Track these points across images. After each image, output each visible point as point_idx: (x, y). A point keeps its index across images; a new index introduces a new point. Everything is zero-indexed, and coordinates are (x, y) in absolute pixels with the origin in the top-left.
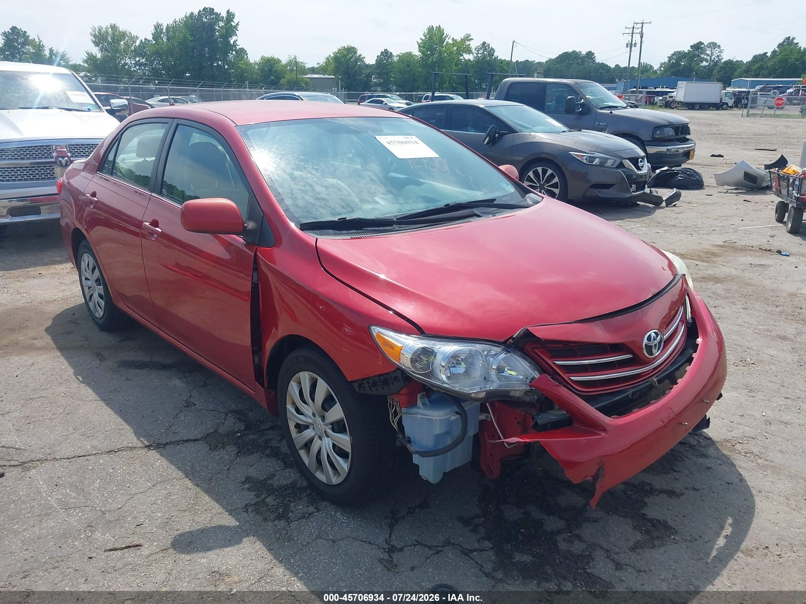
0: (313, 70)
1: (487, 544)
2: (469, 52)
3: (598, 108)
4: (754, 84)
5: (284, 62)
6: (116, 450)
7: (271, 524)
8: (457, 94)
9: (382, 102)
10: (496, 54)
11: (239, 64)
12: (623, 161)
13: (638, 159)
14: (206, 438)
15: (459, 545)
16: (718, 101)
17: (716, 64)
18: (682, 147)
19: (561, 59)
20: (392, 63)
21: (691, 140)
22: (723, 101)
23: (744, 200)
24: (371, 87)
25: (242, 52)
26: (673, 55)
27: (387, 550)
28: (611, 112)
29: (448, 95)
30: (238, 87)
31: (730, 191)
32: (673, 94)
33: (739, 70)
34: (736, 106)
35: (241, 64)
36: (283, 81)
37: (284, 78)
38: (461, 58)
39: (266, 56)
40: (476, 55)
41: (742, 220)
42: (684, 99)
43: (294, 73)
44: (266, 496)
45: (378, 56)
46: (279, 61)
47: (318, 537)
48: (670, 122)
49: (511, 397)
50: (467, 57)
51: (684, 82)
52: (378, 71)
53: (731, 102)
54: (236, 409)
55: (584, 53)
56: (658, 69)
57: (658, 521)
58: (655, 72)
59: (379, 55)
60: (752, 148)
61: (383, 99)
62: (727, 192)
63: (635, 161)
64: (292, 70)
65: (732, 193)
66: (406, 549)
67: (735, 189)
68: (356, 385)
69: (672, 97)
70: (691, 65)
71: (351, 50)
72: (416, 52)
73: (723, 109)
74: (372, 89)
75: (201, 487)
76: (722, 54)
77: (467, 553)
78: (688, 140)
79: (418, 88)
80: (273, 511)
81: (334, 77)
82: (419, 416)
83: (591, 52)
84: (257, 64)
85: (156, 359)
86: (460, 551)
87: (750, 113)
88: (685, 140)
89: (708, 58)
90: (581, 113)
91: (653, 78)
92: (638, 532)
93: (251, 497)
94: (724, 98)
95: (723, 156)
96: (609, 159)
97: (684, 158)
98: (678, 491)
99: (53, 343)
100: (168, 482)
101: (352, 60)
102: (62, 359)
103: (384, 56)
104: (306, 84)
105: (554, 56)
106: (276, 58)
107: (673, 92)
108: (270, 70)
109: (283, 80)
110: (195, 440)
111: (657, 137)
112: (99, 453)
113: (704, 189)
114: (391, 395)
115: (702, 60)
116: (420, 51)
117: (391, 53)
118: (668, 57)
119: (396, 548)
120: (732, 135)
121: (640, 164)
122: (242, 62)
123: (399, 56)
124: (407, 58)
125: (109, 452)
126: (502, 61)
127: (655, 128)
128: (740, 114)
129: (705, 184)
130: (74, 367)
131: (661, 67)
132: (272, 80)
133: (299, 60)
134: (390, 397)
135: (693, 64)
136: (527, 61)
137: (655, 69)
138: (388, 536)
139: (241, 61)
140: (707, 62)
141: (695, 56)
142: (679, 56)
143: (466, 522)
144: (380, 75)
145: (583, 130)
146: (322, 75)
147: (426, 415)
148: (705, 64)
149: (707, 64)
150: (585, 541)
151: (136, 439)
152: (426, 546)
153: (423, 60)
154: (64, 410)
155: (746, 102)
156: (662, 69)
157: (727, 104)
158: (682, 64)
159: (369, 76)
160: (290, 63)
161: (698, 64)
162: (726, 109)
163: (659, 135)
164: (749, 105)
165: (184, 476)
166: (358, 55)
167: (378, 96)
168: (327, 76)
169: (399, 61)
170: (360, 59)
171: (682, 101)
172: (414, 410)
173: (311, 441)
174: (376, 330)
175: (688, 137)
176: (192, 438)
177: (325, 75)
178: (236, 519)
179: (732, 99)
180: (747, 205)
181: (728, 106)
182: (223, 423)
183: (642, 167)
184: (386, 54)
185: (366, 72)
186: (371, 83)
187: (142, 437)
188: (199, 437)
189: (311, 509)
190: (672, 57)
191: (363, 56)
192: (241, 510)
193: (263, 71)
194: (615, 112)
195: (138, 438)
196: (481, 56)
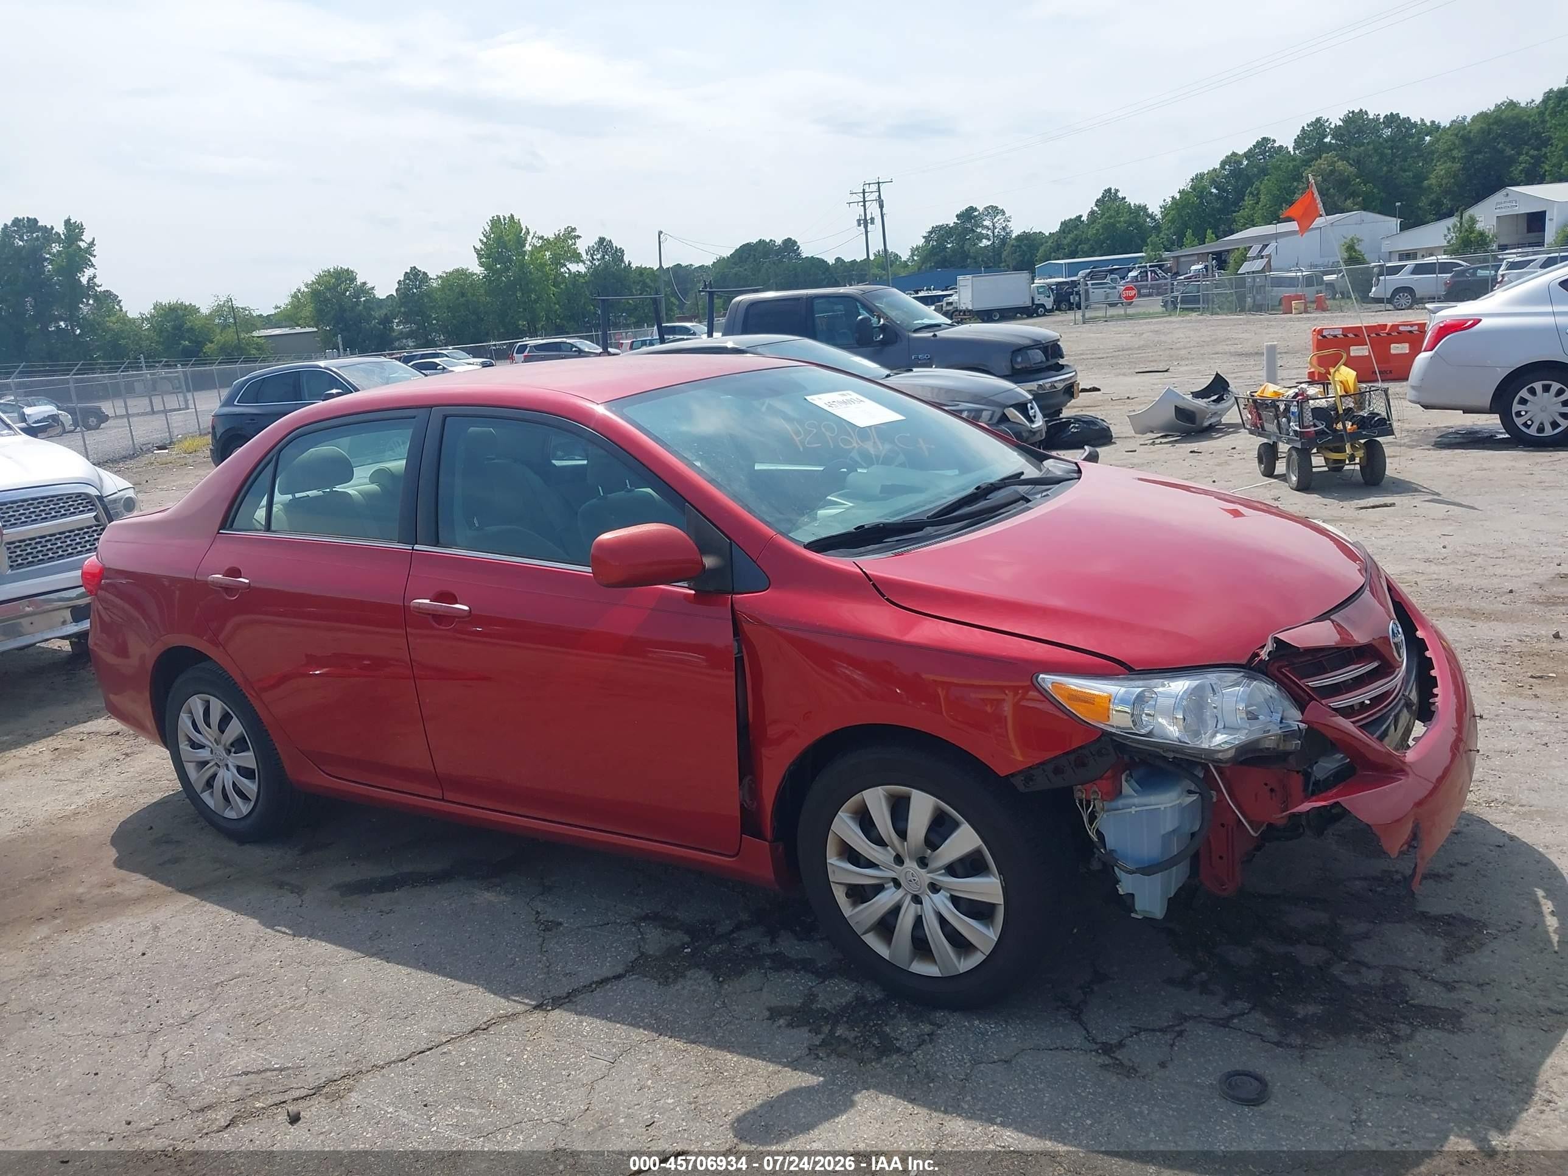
0: (268, 321)
1: (1241, 1005)
2: (577, 258)
3: (910, 331)
4: (1073, 269)
5: (205, 310)
6: (484, 1026)
7: (879, 1065)
8: (581, 337)
9: (434, 366)
10: (626, 259)
11: (108, 324)
12: (1007, 411)
13: (1026, 404)
14: (632, 968)
15: (1201, 1016)
16: (1029, 303)
17: (1004, 241)
18: (1058, 380)
19: (740, 257)
20: (430, 294)
21: (1067, 365)
22: (1036, 302)
23: (1191, 452)
24: (392, 342)
25: (107, 300)
26: (931, 232)
27: (1100, 1051)
28: (935, 335)
29: (564, 340)
30: (110, 368)
31: (1158, 441)
32: (951, 299)
33: (1042, 249)
34: (1059, 309)
35: (111, 323)
36: (209, 347)
37: (212, 342)
38: (562, 270)
39: (165, 301)
40: (588, 263)
41: (1214, 482)
42: (973, 306)
43: (232, 330)
44: (829, 1027)
45: (399, 282)
46: (192, 310)
47: (976, 1062)
48: (1035, 341)
49: (1261, 750)
50: (574, 267)
51: (969, 277)
52: (403, 309)
53: (1049, 303)
54: (643, 914)
55: (779, 241)
56: (909, 259)
57: (1450, 916)
58: (905, 265)
59: (402, 279)
60: (1129, 371)
61: (436, 360)
62: (1153, 444)
63: (1022, 407)
64: (225, 327)
65: (1161, 443)
66: (1128, 1041)
67: (1162, 437)
68: (1018, 782)
69: (951, 303)
70: (962, 247)
71: (344, 276)
72: (475, 268)
73: (1039, 316)
74: (397, 344)
75: (704, 1043)
76: (1010, 224)
77: (1224, 1023)
78: (1062, 367)
79: (487, 334)
80: (863, 1047)
81: (315, 329)
82: (1133, 810)
83: (790, 239)
84: (147, 319)
85: (407, 868)
86: (1211, 1023)
87: (1087, 316)
88: (1060, 368)
89: (989, 232)
90: (883, 343)
91: (903, 275)
92: (1436, 938)
93: (803, 1035)
94: (1037, 297)
95: (1099, 390)
96: (983, 410)
97: (1067, 397)
98: (1441, 871)
99: (159, 885)
100: (635, 1050)
101: (348, 293)
102: (209, 906)
103: (410, 280)
104: (259, 348)
105: (727, 253)
106: (187, 304)
107: (950, 295)
108: (179, 328)
109: (209, 345)
110: (618, 977)
111: (1018, 367)
112: (455, 1038)
113: (1115, 443)
114: (1082, 784)
115: (981, 237)
116: (482, 264)
117: (425, 274)
118: (924, 237)
119: (1111, 1044)
120: (1081, 354)
121: (1031, 412)
122: (114, 319)
123: (440, 277)
124: (457, 280)
125: (472, 1032)
126: (641, 271)
127: (1013, 352)
128: (1070, 321)
129: (1114, 436)
130: (253, 914)
131: (913, 255)
132: (185, 347)
133: (238, 303)
134: (1079, 787)
135: (966, 247)
136: (679, 265)
137: (904, 259)
138: (1084, 1032)
139: (109, 316)
140: (989, 240)
141: (967, 231)
142: (940, 234)
143: (1185, 983)
144: (406, 319)
145: (914, 370)
146: (287, 329)
147: (1145, 805)
148: (985, 243)
149: (989, 243)
150: (1376, 967)
151: (503, 1000)
152: (1153, 1030)
153: (490, 282)
154: (306, 986)
155: (1077, 298)
156: (915, 258)
157: (1043, 306)
158: (949, 246)
159: (386, 321)
160: (218, 311)
161: (974, 245)
162: (1044, 315)
163: (1021, 363)
164: (1083, 304)
165: (655, 1035)
166: (358, 283)
167: (423, 356)
168: (298, 330)
169: (442, 288)
170: (363, 289)
171: (970, 308)
172: (1120, 803)
173: (896, 910)
174: (1047, 680)
175: (1061, 362)
176: (610, 974)
177: (293, 327)
178: (813, 1073)
179: (1049, 297)
180: (1199, 458)
181: (1046, 310)
182: (643, 939)
183: (1035, 417)
184: (415, 276)
185: (378, 314)
186: (394, 334)
187: (512, 994)
188: (620, 970)
189: (926, 1028)
190: (929, 236)
191: (369, 285)
192: (807, 1059)
193: (161, 331)
194: (941, 334)
195: (508, 999)
196: (600, 265)
